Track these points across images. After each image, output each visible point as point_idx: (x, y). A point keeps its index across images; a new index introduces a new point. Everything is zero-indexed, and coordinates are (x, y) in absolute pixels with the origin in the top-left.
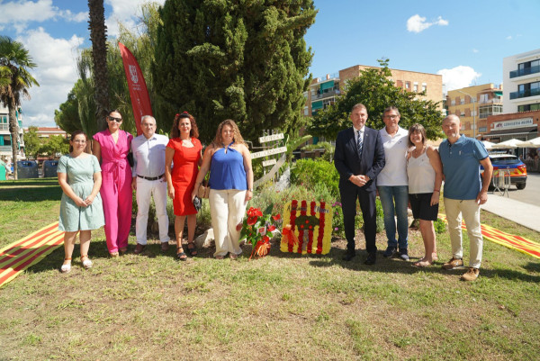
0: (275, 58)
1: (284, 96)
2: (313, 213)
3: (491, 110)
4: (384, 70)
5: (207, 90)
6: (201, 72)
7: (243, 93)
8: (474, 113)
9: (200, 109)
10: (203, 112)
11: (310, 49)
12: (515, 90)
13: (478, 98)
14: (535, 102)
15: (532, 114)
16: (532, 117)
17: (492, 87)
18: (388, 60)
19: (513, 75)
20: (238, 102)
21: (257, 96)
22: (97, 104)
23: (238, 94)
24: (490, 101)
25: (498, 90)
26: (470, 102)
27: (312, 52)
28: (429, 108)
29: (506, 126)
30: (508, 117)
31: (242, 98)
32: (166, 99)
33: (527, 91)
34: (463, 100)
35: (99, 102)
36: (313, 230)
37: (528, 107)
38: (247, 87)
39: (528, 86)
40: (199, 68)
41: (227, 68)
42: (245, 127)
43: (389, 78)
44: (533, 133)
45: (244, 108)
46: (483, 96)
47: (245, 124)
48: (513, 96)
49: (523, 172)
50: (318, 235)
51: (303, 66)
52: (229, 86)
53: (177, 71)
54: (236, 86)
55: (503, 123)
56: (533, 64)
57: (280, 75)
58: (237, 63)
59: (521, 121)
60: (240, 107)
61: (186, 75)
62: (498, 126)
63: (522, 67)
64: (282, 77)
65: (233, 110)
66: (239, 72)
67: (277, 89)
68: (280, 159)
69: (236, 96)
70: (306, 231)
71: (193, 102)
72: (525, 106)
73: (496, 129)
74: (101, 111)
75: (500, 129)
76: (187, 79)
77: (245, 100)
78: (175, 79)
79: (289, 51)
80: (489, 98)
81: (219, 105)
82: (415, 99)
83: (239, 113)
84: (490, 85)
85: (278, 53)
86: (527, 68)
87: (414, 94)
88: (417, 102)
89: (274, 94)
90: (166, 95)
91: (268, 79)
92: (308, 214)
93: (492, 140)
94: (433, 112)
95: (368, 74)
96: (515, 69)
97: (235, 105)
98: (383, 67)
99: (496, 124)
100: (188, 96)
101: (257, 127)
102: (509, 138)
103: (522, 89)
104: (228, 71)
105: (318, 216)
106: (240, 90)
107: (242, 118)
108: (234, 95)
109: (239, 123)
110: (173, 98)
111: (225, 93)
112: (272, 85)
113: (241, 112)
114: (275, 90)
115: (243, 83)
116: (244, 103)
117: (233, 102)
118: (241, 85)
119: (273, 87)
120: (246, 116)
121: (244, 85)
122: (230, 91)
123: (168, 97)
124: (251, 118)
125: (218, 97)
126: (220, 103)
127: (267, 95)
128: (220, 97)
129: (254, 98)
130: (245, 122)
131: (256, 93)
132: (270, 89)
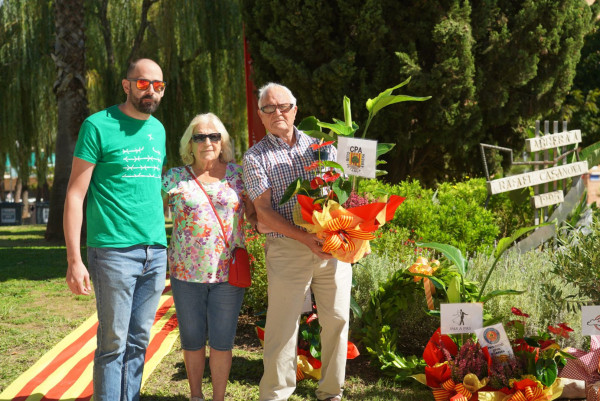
5: (384, 29)
9: (363, 73)
20: (460, 55)
21: (502, 40)
22: (59, 64)
23: (460, 38)
31: (468, 48)
32: (280, 50)
35: (65, 60)
38: (476, 23)
42: (468, 115)
45: (470, 70)
47: (469, 110)
52: (434, 19)
54: (454, 17)
60: (463, 68)
65: (446, 74)
67: (549, 27)
68: (571, 191)
69: (456, 39)
71: (351, 56)
74: (67, 80)
77: (476, 52)
81: (411, 64)
83: (458, 82)
89: (542, 39)
90: (280, 40)
91: (519, 4)
97: (451, 64)
100: (333, 43)
101: (485, 114)
106: (465, 29)
107: (465, 93)
108: (451, 39)
109: (455, 105)
110: (297, 48)
111: (430, 36)
112: (533, 16)
113: (465, 79)
114: (545, 31)
115: (469, 13)
116: (471, 59)
117: (448, 56)
118: (464, 17)
119: (537, 22)
120: (473, 89)
121: (471, 16)
122: (443, 31)
123: (286, 46)
124: (480, 95)
125: (406, 44)
126: (411, 58)
127: (524, 40)
128: (413, 44)
129: (490, 48)
130: (468, 103)
131: (495, 36)
132: (532, 27)
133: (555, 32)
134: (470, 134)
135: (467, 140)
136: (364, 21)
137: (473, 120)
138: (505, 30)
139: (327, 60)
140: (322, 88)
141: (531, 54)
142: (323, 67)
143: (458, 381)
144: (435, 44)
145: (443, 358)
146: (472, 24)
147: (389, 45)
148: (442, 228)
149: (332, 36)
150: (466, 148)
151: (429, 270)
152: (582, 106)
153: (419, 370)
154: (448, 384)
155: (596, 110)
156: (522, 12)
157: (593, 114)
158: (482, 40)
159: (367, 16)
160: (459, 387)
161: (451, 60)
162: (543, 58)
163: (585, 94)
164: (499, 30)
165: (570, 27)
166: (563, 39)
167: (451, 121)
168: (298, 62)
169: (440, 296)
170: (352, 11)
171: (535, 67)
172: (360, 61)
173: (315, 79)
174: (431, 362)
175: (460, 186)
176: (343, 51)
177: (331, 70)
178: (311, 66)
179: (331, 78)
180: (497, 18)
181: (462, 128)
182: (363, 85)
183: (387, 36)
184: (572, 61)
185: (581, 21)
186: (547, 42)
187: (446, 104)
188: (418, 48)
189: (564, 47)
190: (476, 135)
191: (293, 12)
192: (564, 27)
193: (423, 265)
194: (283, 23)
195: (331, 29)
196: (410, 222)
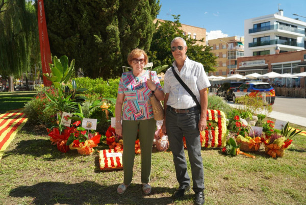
0: (139, 6)
1: (144, 36)
2: (213, 118)
3: (235, 54)
4: (177, 22)
5: (89, 27)
6: (85, 12)
7: (118, 31)
8: (224, 56)
9: (82, 41)
10: (85, 44)
11: (158, 2)
12: (251, 41)
13: (227, 46)
14: (263, 50)
15: (264, 58)
16: (265, 59)
17: (236, 39)
18: (179, 16)
19: (251, 31)
20: (115, 37)
21: (128, 33)
23: (115, 31)
24: (234, 48)
25: (239, 41)
26: (222, 48)
27: (160, 4)
28: (205, 51)
29: (249, 64)
30: (249, 59)
31: (118, 35)
33: (258, 43)
34: (218, 47)
36: (214, 130)
37: (259, 53)
38: (120, 27)
39: (259, 39)
40: (83, 9)
41: (107, 11)
42: (118, 57)
43: (180, 28)
44: (266, 69)
45: (118, 42)
46: (230, 45)
47: (118, 55)
48: (251, 45)
49: (273, 94)
50: (218, 133)
51: (154, 14)
52: (106, 25)
53: (63, 9)
54: (113, 25)
55: (247, 62)
56: (262, 25)
57: (145, 19)
58: (115, 7)
59: (258, 61)
60: (116, 42)
61: (71, 13)
62: (244, 64)
63: (256, 27)
64: (147, 21)
65: (110, 43)
66: (115, 14)
67: (143, 30)
69: (113, 32)
70: (210, 131)
71: (78, 35)
72: (257, 52)
73: (242, 66)
75: (246, 66)
76: (71, 17)
77: (120, 36)
78: (62, 16)
79: (148, 2)
80: (234, 46)
81: (99, 39)
82: (196, 44)
83: (114, 46)
84: (234, 37)
85: (141, 3)
86: (258, 27)
87: (195, 40)
88: (197, 46)
89: (141, 33)
90: (52, 28)
91: (133, 22)
92: (210, 119)
93: (240, 73)
94: (208, 54)
95: (166, 25)
96: (252, 27)
97: (112, 40)
98: (176, 20)
99: (243, 63)
100: (71, 30)
101: (123, 57)
102: (251, 72)
103: (256, 41)
104: (107, 13)
105: (217, 120)
106: (116, 28)
107: (117, 50)
108: (112, 31)
109: (114, 54)
110: (59, 32)
111: (106, 30)
112: (138, 26)
113: (117, 45)
114: (141, 31)
115: (118, 23)
116: (119, 39)
117: (111, 37)
118: (116, 24)
119: (139, 28)
120: (120, 49)
121: (118, 24)
122: (110, 29)
123: (55, 31)
124: (122, 51)
125: (97, 32)
126: (99, 37)
127: (135, 34)
128: (99, 33)
129: (125, 35)
130: (118, 53)
131: (126, 31)
132: (138, 29)
133: (145, 31)
134: (119, 63)
135: (118, 65)
136: (82, 23)
137: (120, 59)
138: (129, 30)
139: (70, 36)
140: (68, 46)
141: (137, 38)
142: (68, 38)
143: (117, 142)
144: (107, 33)
145: (112, 135)
146: (119, 27)
147: (92, 32)
148: (111, 93)
149: (71, 28)
150: (117, 67)
151: (107, 107)
152: (152, 56)
153: (104, 139)
154: (114, 143)
155: (156, 58)
156: (134, 24)
157: (155, 59)
158: (122, 33)
159: (83, 22)
160: (118, 144)
161: (112, 38)
162: (141, 40)
163: (153, 52)
164: (127, 30)
165: (149, 30)
166: (147, 34)
167: (113, 59)
168: (59, 36)
169: (111, 115)
170: (78, 20)
171: (139, 42)
172: (81, 37)
173: (65, 43)
174: (108, 137)
175: (116, 80)
176: (75, 34)
177: (71, 40)
178: (64, 38)
179: (71, 42)
180: (127, 26)
181: (116, 61)
182: (82, 45)
183: (90, 29)
184: (150, 41)
185: (152, 28)
186: (143, 34)
187: (111, 53)
188: (101, 34)
189: (147, 37)
190: (120, 64)
191: (56, 19)
192: (147, 30)
193: (105, 105)
194: (53, 22)
195: (71, 26)
196: (100, 91)
